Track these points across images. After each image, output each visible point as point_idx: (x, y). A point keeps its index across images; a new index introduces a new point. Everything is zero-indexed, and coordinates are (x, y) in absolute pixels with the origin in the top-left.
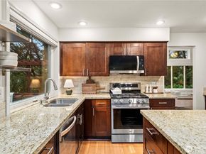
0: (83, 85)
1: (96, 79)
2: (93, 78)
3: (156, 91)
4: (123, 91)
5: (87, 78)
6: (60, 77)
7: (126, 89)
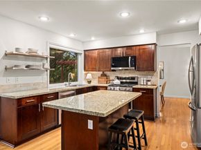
0: (99, 78)
1: (108, 73)
2: (105, 73)
3: (149, 83)
4: (121, 83)
5: (101, 73)
6: (84, 72)
7: (124, 81)
